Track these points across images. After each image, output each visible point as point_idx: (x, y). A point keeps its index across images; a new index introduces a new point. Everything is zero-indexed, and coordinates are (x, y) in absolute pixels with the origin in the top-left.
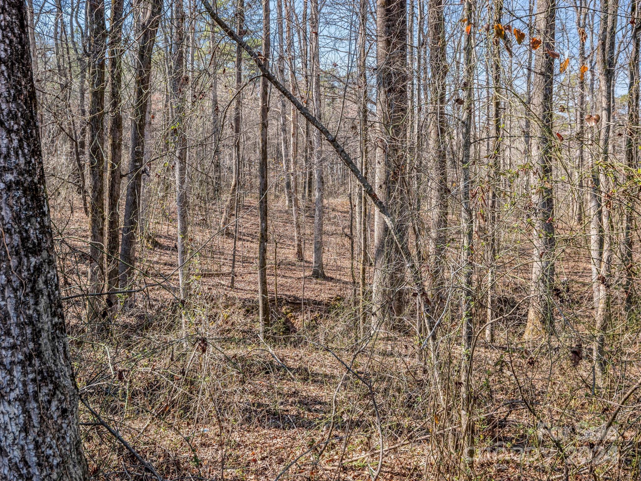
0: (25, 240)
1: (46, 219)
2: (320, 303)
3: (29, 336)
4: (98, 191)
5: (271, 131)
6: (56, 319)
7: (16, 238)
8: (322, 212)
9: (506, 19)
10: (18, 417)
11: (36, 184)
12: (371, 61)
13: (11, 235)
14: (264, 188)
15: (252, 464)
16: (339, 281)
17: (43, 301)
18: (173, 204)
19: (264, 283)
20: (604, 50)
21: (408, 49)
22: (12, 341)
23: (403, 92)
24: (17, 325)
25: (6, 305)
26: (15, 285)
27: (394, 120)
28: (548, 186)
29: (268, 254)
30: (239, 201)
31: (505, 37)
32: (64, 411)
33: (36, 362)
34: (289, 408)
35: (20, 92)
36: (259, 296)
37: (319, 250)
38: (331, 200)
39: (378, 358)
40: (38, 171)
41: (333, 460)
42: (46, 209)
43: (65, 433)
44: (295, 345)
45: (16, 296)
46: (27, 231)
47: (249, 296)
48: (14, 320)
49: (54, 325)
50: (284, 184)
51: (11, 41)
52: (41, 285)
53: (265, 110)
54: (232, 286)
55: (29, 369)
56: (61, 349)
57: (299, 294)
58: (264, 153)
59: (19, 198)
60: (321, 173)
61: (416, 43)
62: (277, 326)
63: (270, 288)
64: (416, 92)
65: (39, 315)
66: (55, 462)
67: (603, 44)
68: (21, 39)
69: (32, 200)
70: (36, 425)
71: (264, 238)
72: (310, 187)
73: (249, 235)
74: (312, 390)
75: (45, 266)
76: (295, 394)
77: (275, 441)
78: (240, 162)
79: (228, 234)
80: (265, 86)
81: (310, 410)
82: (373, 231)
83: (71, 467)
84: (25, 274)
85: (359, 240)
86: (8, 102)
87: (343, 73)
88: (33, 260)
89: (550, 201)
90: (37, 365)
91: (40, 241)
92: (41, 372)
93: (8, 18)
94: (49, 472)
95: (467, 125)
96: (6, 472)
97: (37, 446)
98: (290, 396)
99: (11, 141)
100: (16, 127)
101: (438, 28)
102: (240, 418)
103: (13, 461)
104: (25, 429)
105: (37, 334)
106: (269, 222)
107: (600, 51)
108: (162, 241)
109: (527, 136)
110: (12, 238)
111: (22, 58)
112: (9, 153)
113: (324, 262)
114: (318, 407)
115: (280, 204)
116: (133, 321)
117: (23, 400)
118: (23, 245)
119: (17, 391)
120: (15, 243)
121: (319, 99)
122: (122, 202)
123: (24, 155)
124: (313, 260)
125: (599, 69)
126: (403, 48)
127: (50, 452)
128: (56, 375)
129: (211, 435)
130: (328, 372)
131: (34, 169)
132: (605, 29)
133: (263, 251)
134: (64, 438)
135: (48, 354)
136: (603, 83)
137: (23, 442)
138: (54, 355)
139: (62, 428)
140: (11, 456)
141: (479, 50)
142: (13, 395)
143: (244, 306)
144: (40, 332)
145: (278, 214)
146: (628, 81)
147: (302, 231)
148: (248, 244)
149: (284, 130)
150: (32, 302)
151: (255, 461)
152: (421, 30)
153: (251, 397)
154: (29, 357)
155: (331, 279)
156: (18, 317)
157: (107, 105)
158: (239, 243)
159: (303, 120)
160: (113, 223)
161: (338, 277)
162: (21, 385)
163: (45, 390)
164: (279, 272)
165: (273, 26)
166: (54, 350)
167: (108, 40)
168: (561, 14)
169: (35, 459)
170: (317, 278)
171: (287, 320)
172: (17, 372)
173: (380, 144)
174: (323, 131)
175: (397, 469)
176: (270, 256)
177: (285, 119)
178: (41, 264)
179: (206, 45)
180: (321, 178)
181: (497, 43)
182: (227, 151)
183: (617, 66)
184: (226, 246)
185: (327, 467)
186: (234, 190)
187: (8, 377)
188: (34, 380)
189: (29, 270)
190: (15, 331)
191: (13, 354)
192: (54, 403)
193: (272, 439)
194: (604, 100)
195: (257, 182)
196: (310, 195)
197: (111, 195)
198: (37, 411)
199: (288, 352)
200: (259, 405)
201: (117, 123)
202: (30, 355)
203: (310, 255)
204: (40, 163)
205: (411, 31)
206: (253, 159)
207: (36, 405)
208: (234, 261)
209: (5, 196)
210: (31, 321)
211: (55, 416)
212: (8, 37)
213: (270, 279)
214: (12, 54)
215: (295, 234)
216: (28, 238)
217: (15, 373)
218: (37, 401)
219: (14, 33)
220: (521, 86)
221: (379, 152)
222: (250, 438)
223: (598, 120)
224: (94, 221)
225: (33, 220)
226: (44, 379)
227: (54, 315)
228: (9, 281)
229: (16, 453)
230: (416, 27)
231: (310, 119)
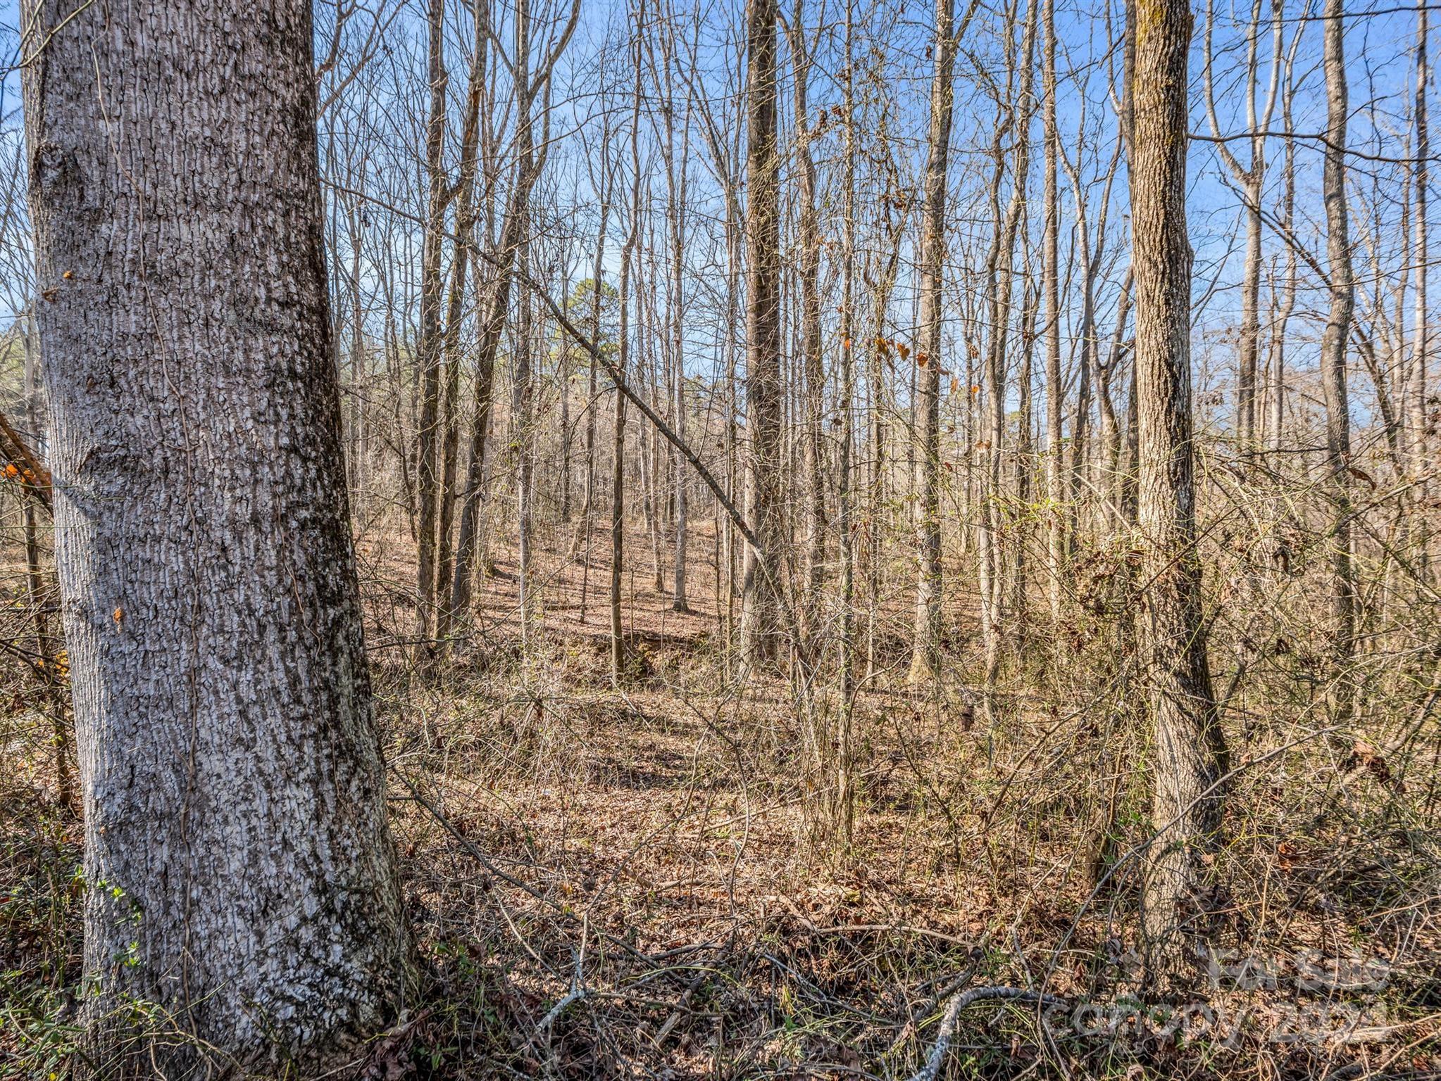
0: (321, 588)
1: (349, 562)
2: (682, 640)
3: (325, 703)
4: (428, 514)
5: (628, 446)
6: (359, 681)
7: (311, 586)
8: (685, 537)
9: (887, 331)
10: (308, 801)
11: (337, 521)
12: (740, 372)
13: (304, 582)
14: (619, 510)
15: (600, 832)
16: (704, 615)
17: (343, 660)
18: (516, 527)
19: (618, 618)
20: (993, 364)
21: (782, 359)
22: (302, 710)
23: (775, 406)
24: (310, 690)
25: (296, 667)
26: (308, 643)
27: (765, 439)
28: (936, 521)
29: (623, 585)
30: (591, 523)
31: (887, 353)
32: (367, 792)
33: (333, 734)
34: (644, 764)
35: (320, 413)
36: (611, 634)
37: (681, 579)
38: (695, 523)
39: (746, 705)
40: (341, 506)
41: (693, 827)
42: (349, 550)
43: (368, 818)
44: (653, 688)
45: (309, 656)
46: (324, 578)
47: (601, 632)
48: (305, 684)
49: (356, 689)
50: (643, 505)
51: (310, 353)
52: (341, 641)
53: (621, 423)
54: (582, 621)
55: (324, 743)
56: (364, 717)
57: (659, 630)
58: (620, 471)
59: (315, 539)
60: (684, 492)
61: (790, 353)
62: (633, 667)
63: (624, 623)
64: (790, 406)
65: (338, 677)
66: (354, 855)
67: (993, 359)
68: (323, 350)
69: (332, 540)
70: (331, 810)
71: (618, 567)
72: (672, 508)
73: (602, 562)
74: (671, 743)
75: (347, 618)
76: (652, 747)
77: (627, 804)
78: (593, 478)
79: (579, 561)
80: (621, 398)
81: (668, 766)
82: (741, 558)
83: (374, 858)
84: (320, 629)
85: (726, 568)
86: (304, 425)
87: (708, 385)
88: (331, 612)
89: (937, 536)
90: (334, 737)
91: (340, 589)
92: (338, 746)
93: (307, 326)
94: (346, 867)
95: (845, 447)
96: (291, 870)
97: (332, 836)
98: (645, 749)
99: (307, 471)
100: (314, 454)
101: (815, 341)
102: (587, 777)
103: (301, 856)
104: (317, 817)
105: (334, 701)
106: (624, 548)
107: (990, 366)
108: (501, 568)
109: (912, 462)
110: (305, 587)
111: (324, 372)
112: (304, 485)
113: (687, 592)
114: (677, 762)
115: (638, 527)
116: (466, 661)
117: (315, 782)
118: (319, 594)
119: (308, 771)
120: (309, 593)
121: (682, 411)
122: (457, 524)
123: (323, 487)
124: (674, 591)
125: (987, 385)
126: (776, 360)
127: (349, 842)
128: (358, 748)
129: (553, 797)
130: (690, 722)
131: (336, 503)
132: (994, 344)
133: (617, 582)
134: (366, 824)
135: (347, 723)
136: (993, 401)
137: (313, 833)
138: (356, 724)
139: (364, 812)
140: (298, 850)
141: (860, 364)
142: (302, 776)
143: (594, 643)
144: (338, 697)
145: (635, 539)
146: (1019, 396)
147: (662, 559)
148: (601, 572)
149: (643, 445)
150: (328, 662)
151: (603, 828)
152: (795, 336)
153: (600, 752)
154: (324, 729)
155: (695, 613)
156: (311, 681)
157: (441, 416)
158: (591, 571)
159: (664, 441)
160: (445, 550)
161: (703, 611)
162: (312, 763)
163: (343, 768)
164: (635, 604)
165: (631, 332)
166: (356, 718)
167: (443, 343)
168: (947, 327)
169: (329, 852)
170: (679, 611)
171: (645, 660)
172: (308, 747)
173: (749, 464)
174: (686, 451)
175: (766, 836)
176: (625, 585)
177: (645, 432)
178: (341, 616)
179: (555, 350)
180: (685, 499)
181: (879, 359)
182: (579, 467)
183: (1007, 380)
184: (576, 574)
185: (687, 835)
186: (586, 511)
187: (297, 754)
188: (329, 757)
189: (326, 624)
190: (307, 698)
191: (303, 726)
192: (355, 783)
193: (624, 801)
194: (994, 420)
195: (612, 502)
196: (672, 518)
197: (443, 518)
198: (332, 794)
199: (645, 697)
200: (610, 761)
201: (452, 438)
202: (326, 726)
203: (670, 585)
204: (344, 495)
205: (784, 338)
206: (608, 476)
207: (331, 786)
208: (584, 591)
209: (298, 537)
210: (326, 685)
211: (355, 798)
212: (306, 348)
213: (625, 613)
214: (311, 368)
215: (655, 563)
216: (326, 586)
217: (306, 749)
218: (332, 781)
219: (314, 344)
220: (903, 400)
221: (748, 474)
222: (598, 800)
223: (989, 446)
224: (423, 548)
225: (333, 564)
226: (342, 754)
227: (356, 676)
228: (301, 638)
229: (304, 846)
230: (790, 336)
231: (672, 438)
